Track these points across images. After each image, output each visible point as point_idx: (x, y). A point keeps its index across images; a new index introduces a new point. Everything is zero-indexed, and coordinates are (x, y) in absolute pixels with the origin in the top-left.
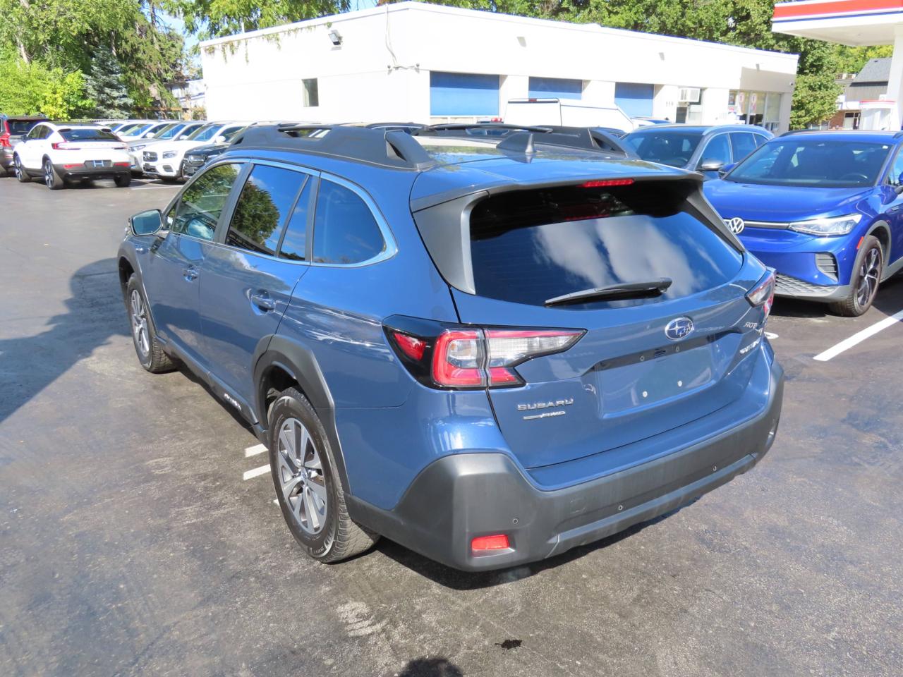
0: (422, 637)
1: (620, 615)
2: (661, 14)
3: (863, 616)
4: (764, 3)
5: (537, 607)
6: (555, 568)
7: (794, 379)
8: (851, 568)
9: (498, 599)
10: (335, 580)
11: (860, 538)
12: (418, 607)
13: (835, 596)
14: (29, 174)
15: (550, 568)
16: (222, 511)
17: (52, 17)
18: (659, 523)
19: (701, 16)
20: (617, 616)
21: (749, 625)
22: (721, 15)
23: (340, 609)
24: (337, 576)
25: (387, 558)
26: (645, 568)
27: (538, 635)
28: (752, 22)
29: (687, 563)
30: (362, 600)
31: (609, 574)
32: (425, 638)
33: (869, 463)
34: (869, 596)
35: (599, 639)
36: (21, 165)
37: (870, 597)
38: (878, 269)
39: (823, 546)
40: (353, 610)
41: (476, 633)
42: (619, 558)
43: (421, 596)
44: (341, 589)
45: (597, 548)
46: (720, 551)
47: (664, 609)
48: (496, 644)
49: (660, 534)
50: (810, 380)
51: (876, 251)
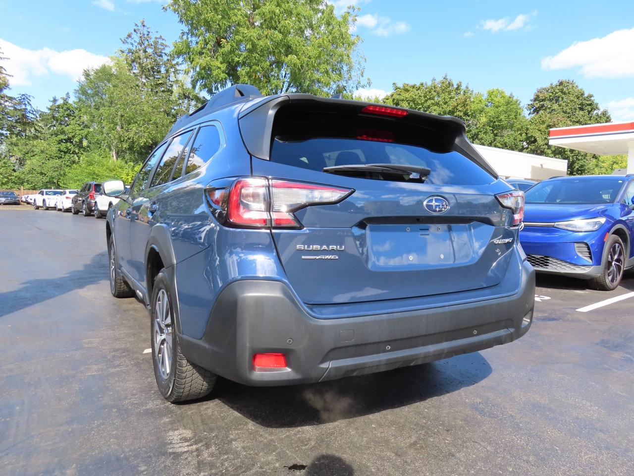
0: (226, 457)
1: (396, 454)
2: (482, 139)
3: (611, 470)
4: (545, 133)
5: (328, 444)
6: (351, 419)
7: (561, 320)
8: (602, 435)
9: (298, 436)
10: (176, 415)
11: (609, 415)
12: (232, 437)
13: (586, 454)
14: (101, 214)
15: (348, 418)
16: (117, 369)
17: (131, 135)
18: (442, 396)
19: (506, 141)
20: (393, 455)
21: (507, 470)
22: (518, 140)
23: (171, 433)
24: (179, 412)
25: (223, 404)
26: (425, 424)
27: (322, 463)
28: (538, 143)
29: (461, 422)
30: (190, 429)
31: (394, 426)
32: (228, 457)
33: (617, 369)
34: (616, 455)
35: (373, 470)
36: (98, 209)
37: (618, 456)
38: (622, 258)
39: (577, 418)
40: (180, 435)
41: (272, 457)
42: (405, 416)
43: (238, 430)
44: (178, 420)
45: (389, 409)
46: (489, 416)
47: (435, 453)
48: (285, 466)
49: (443, 402)
50: (573, 321)
51: (619, 246)
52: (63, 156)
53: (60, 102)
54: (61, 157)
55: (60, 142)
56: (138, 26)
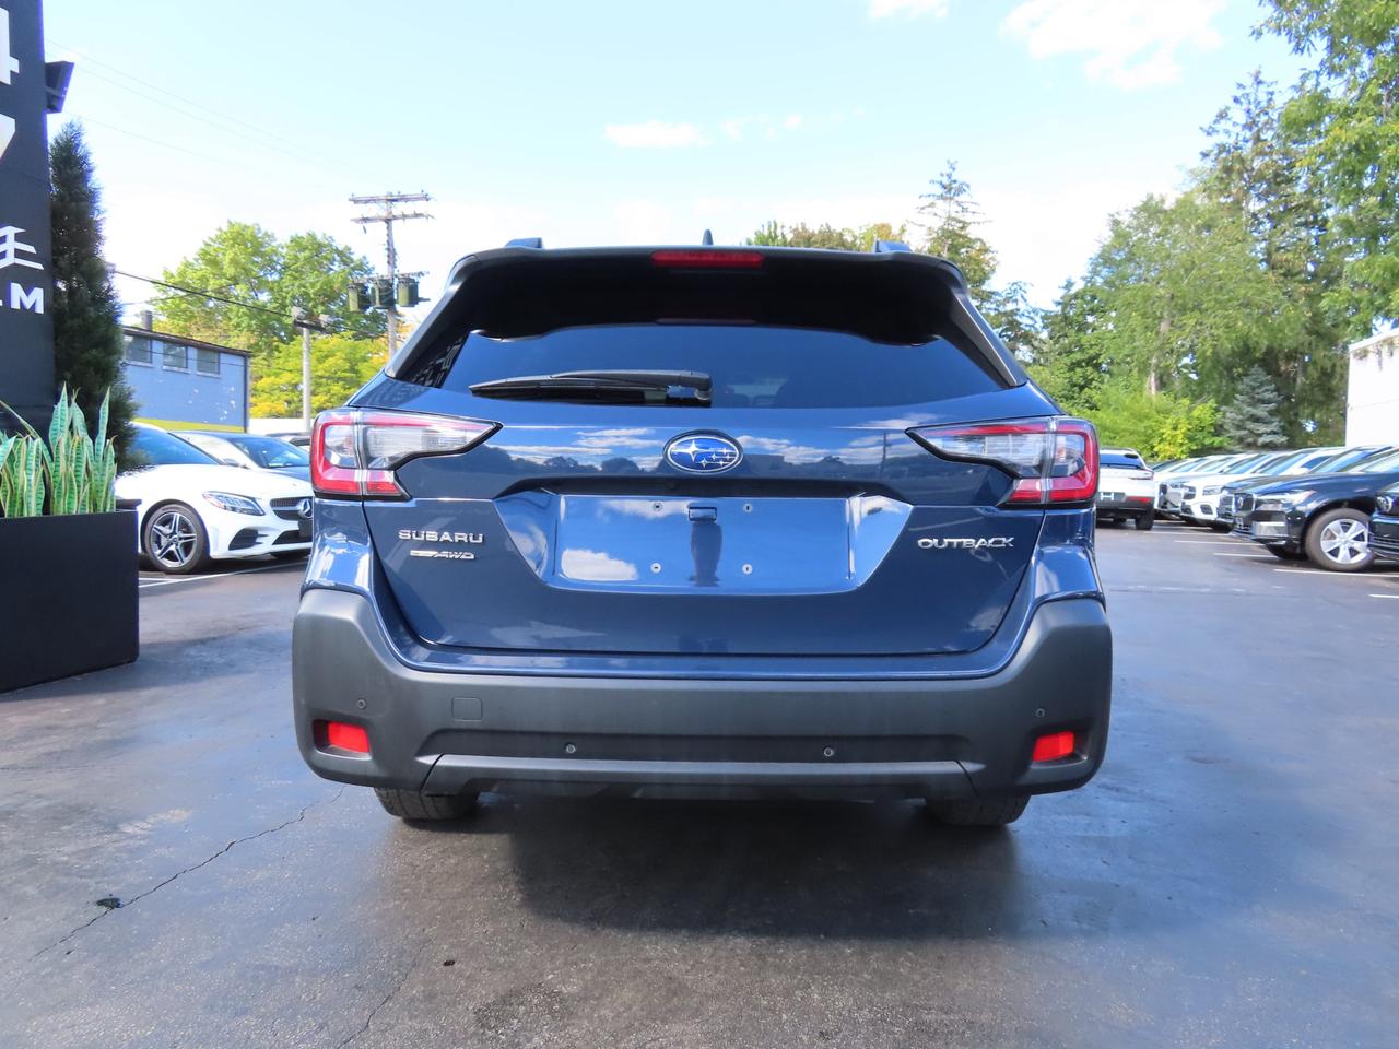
52: (1076, 395)
53: (1079, 286)
54: (1073, 398)
55: (1073, 367)
56: (1244, 87)
